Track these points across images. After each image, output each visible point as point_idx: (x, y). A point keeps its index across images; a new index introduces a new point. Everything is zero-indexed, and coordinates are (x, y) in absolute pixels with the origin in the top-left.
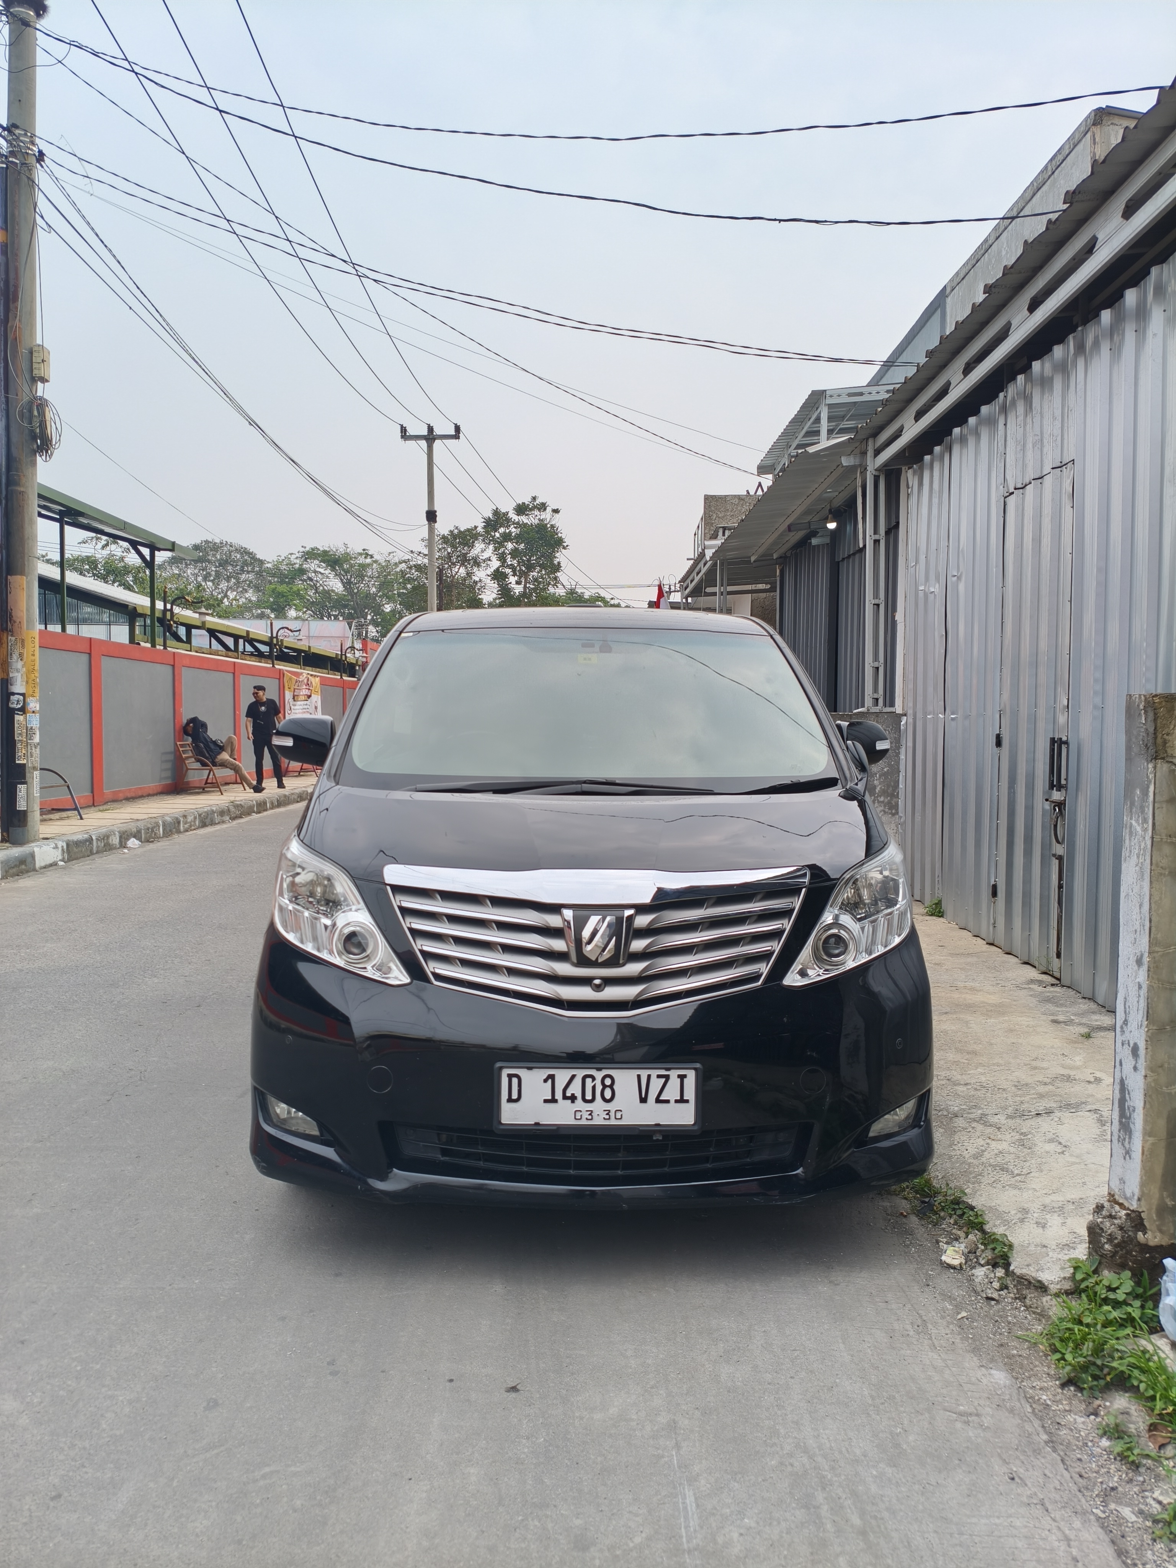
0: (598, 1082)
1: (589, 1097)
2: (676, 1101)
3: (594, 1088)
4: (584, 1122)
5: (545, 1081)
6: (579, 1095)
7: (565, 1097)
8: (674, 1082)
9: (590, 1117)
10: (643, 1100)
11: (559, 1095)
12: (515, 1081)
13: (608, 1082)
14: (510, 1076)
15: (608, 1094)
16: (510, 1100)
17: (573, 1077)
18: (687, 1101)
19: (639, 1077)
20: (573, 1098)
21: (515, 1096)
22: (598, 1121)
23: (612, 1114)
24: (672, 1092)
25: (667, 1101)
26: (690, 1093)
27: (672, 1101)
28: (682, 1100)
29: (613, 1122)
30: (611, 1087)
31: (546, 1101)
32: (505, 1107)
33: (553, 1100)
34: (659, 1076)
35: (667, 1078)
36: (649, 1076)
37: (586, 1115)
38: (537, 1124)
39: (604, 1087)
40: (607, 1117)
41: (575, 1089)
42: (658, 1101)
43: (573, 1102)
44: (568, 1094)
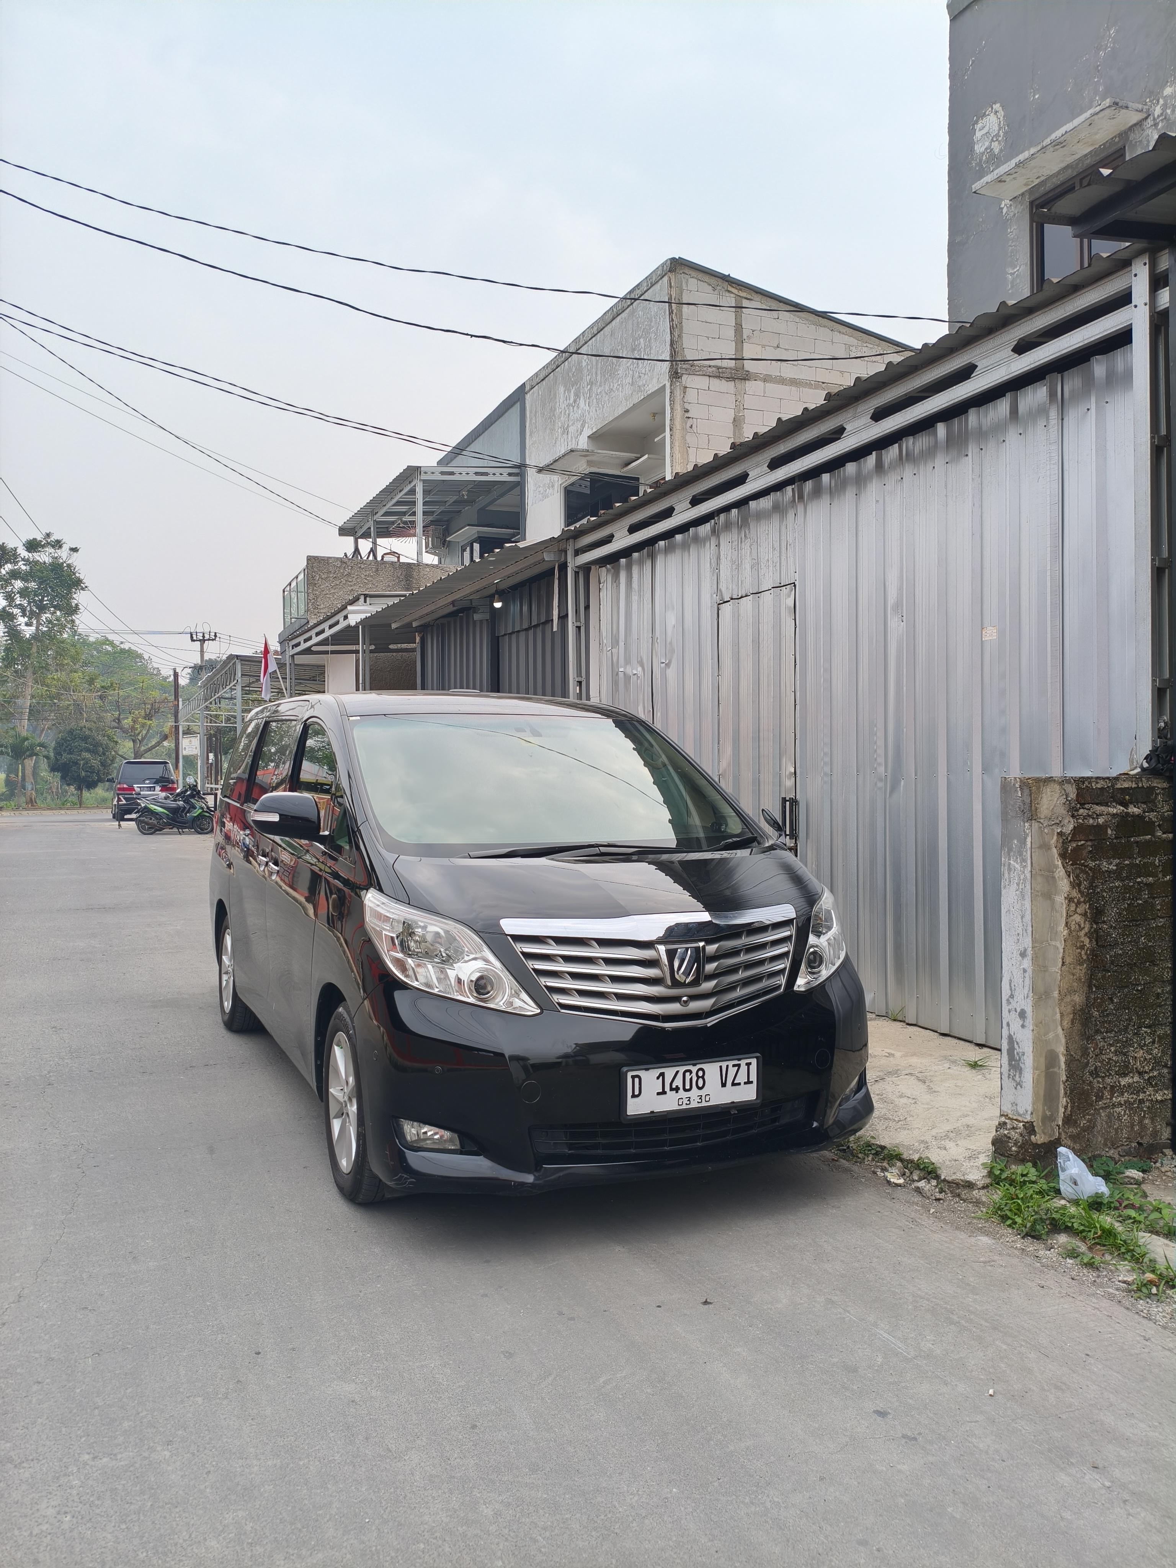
0: (694, 1074)
1: (688, 1087)
2: (745, 1083)
3: (691, 1079)
4: (684, 1107)
5: (658, 1078)
6: (681, 1086)
7: (671, 1089)
8: (744, 1068)
9: (688, 1102)
10: (724, 1085)
11: (667, 1088)
12: (637, 1080)
13: (700, 1073)
14: (633, 1077)
15: (700, 1084)
16: (634, 1096)
17: (677, 1072)
18: (752, 1082)
19: (721, 1067)
20: (677, 1089)
21: (637, 1093)
22: (694, 1105)
23: (703, 1098)
24: (742, 1078)
25: (739, 1084)
26: (754, 1077)
27: (742, 1084)
28: (749, 1082)
29: (704, 1104)
30: (703, 1077)
31: (658, 1094)
32: (630, 1101)
33: (664, 1092)
34: (734, 1066)
35: (739, 1066)
36: (727, 1066)
37: (686, 1101)
38: (652, 1112)
39: (698, 1077)
40: (700, 1101)
41: (678, 1082)
42: (733, 1084)
43: (677, 1092)
44: (674, 1086)
